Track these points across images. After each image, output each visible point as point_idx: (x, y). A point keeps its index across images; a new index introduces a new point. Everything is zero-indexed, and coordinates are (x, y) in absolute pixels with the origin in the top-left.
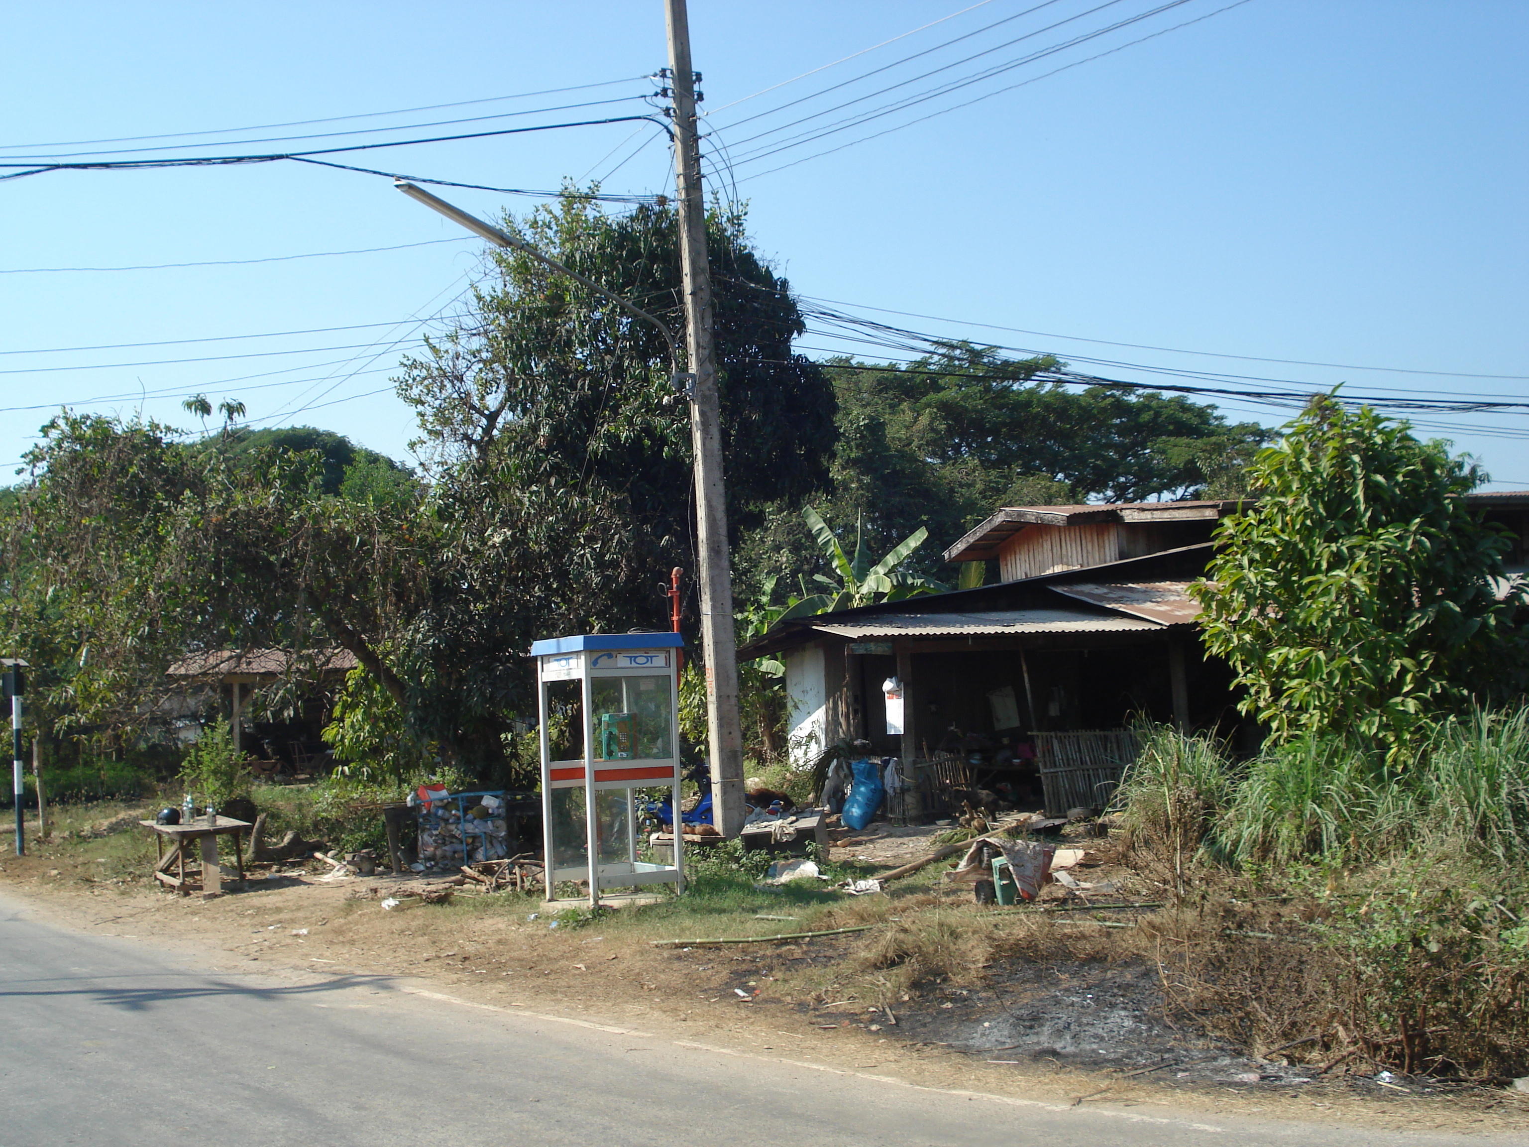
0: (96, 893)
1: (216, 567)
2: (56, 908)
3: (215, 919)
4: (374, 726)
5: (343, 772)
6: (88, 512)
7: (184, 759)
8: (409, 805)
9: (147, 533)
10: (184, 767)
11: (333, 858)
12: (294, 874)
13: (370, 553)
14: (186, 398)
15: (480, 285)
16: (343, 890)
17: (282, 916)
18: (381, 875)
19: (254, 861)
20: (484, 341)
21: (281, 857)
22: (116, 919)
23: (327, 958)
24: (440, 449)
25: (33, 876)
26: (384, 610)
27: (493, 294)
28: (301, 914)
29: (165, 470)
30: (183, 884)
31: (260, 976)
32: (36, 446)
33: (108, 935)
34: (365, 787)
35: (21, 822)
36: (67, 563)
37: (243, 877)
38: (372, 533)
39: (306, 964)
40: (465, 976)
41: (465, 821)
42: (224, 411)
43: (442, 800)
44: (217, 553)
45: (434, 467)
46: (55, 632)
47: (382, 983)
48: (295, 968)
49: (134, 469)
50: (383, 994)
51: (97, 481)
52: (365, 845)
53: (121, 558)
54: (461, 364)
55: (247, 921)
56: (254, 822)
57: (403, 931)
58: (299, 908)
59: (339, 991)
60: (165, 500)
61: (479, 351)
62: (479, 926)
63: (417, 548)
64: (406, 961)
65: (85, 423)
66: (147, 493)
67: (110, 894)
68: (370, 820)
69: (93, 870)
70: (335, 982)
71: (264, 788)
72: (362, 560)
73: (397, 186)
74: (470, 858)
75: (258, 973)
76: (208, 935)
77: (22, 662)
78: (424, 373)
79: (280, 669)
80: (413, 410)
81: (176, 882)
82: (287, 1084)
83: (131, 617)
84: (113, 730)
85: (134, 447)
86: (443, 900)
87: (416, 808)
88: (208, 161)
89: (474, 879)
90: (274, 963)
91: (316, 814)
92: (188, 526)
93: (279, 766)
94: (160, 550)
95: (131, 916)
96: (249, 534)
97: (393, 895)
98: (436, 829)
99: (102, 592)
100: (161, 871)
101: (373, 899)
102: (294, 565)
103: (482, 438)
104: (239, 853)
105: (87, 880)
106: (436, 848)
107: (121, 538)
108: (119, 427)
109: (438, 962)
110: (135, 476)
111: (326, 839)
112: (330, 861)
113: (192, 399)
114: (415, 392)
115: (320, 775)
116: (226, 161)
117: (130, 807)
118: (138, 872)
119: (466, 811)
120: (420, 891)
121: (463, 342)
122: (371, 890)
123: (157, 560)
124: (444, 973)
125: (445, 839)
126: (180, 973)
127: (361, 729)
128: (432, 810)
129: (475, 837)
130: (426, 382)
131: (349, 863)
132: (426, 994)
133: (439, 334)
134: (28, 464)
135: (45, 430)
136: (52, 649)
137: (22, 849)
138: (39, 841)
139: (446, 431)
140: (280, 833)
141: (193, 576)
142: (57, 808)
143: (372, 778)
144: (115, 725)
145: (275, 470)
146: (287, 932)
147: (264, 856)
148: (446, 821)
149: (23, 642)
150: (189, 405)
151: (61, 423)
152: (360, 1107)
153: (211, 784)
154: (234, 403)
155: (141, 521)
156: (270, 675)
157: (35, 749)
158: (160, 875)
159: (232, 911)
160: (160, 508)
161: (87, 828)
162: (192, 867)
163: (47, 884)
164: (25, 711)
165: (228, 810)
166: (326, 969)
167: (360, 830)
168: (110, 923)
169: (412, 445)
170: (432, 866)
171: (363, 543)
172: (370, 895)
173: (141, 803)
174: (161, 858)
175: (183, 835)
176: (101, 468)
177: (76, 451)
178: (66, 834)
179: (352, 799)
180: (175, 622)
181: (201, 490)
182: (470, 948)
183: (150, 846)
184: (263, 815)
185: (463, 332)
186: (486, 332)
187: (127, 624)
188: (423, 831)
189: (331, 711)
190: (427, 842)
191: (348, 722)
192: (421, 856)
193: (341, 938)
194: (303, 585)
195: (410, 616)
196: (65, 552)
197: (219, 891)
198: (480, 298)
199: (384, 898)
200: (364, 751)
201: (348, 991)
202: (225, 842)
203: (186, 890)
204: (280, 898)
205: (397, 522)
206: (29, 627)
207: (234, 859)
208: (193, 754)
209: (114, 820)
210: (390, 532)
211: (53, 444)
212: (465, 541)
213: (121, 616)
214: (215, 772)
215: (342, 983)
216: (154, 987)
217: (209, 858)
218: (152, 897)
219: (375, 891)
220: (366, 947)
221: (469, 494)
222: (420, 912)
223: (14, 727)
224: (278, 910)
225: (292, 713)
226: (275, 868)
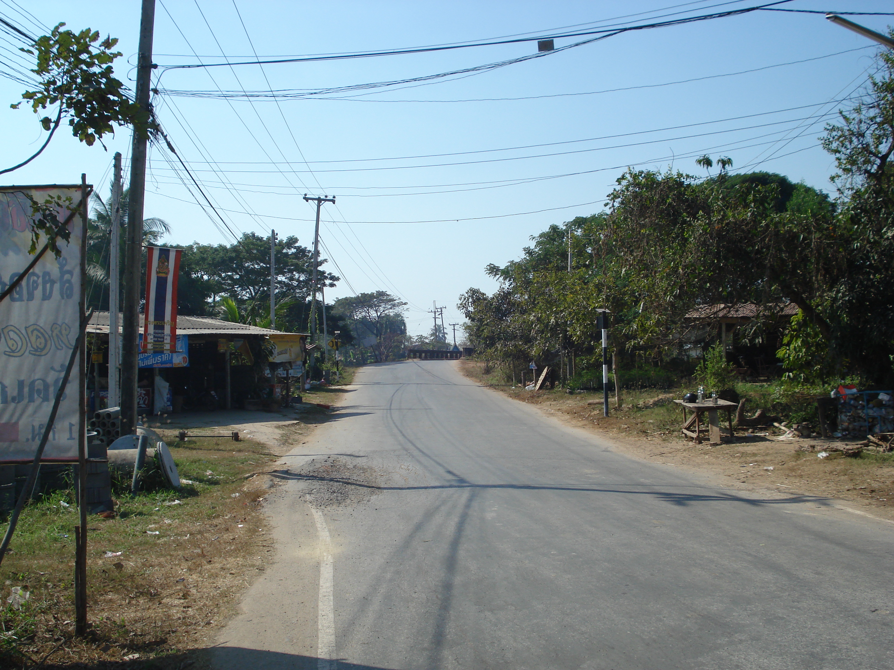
0: (649, 439)
1: (717, 255)
2: (628, 446)
3: (718, 457)
4: (808, 349)
5: (789, 376)
6: (643, 226)
7: (697, 366)
8: (832, 396)
9: (677, 237)
10: (697, 370)
11: (784, 426)
12: (762, 434)
13: (809, 244)
14: (698, 158)
15: (875, 76)
16: (792, 445)
17: (757, 458)
18: (815, 438)
19: (738, 426)
20: (877, 111)
21: (754, 424)
22: (662, 454)
23: (786, 484)
24: (850, 180)
25: (614, 428)
26: (817, 279)
27: (884, 81)
28: (768, 458)
29: (687, 200)
30: (698, 436)
31: (748, 492)
32: (615, 190)
33: (658, 463)
34: (803, 385)
35: (607, 398)
36: (632, 255)
37: (732, 435)
38: (810, 233)
39: (774, 487)
40: (873, 501)
41: (868, 408)
42: (720, 163)
43: (853, 395)
44: (718, 247)
45: (846, 191)
46: (624, 294)
47: (822, 501)
48: (768, 489)
49: (669, 200)
50: (823, 508)
51: (649, 208)
52: (804, 420)
53: (663, 251)
54: (864, 127)
55: (736, 460)
56: (739, 404)
57: (832, 472)
58: (767, 454)
59: (796, 504)
60: (688, 217)
61: (875, 117)
62: (879, 472)
63: (838, 241)
64: (835, 490)
65: (641, 176)
66: (677, 214)
67: (657, 440)
68: (807, 405)
69: (647, 426)
70: (793, 499)
71: (740, 384)
72: (804, 249)
73: (828, 18)
74: (871, 431)
75: (746, 490)
76: (715, 466)
77: (607, 311)
78: (840, 133)
79: (751, 314)
80: (833, 157)
81: (694, 435)
82: (773, 555)
83: (669, 285)
84: (658, 348)
85: (669, 187)
86: (856, 455)
87: (837, 399)
88: (711, 16)
89: (875, 443)
90: (755, 485)
91: (773, 400)
92: (701, 231)
93: (749, 372)
94: (685, 246)
95: (670, 453)
96: (736, 235)
97: (825, 450)
98: (849, 412)
99: (652, 270)
100: (686, 429)
101: (812, 452)
102: (763, 253)
103: (877, 172)
104: (730, 422)
105: (644, 432)
106: (849, 424)
107: (663, 240)
108: (660, 177)
109: (855, 492)
110: (670, 204)
111: (780, 415)
112: (783, 428)
113: (701, 158)
114: (834, 145)
115: (774, 377)
116: (721, 15)
117: (665, 392)
118: (672, 429)
119: (868, 402)
120: (842, 449)
121: (864, 112)
122: (811, 446)
123: (683, 252)
124: (859, 499)
125: (854, 419)
126: (701, 487)
127: (800, 351)
128: (847, 401)
129: (874, 418)
130: (841, 139)
131: (795, 430)
132: (850, 510)
133: (848, 109)
134: (611, 200)
135: (619, 181)
136: (622, 303)
137: (607, 413)
138: (615, 409)
139: (854, 168)
140: (753, 410)
141: (704, 261)
142: (625, 391)
143: (806, 380)
144: (659, 346)
145: (751, 197)
146: (761, 468)
147: (745, 424)
148: (856, 407)
149: (607, 299)
150: (699, 162)
151: (628, 176)
152: (818, 573)
153: (712, 381)
154: (726, 159)
155: (674, 230)
156: (746, 319)
157: (614, 359)
158: (685, 431)
159: (727, 454)
160: (685, 222)
161: (641, 403)
162: (703, 427)
163: (622, 432)
164: (608, 337)
165: (723, 395)
166: (787, 491)
167: (801, 411)
168: (659, 456)
169: (832, 179)
170: (846, 435)
171: (804, 239)
172: (810, 449)
173: (671, 390)
174: (685, 422)
175: (699, 408)
176: (651, 200)
177: (636, 192)
178: (630, 406)
179: (795, 392)
180: (694, 288)
181: (708, 210)
182: (875, 485)
183: (678, 415)
184: (744, 400)
185: (864, 106)
186: (878, 105)
187: (667, 288)
188: (841, 413)
189: (782, 340)
190: (844, 419)
191: (792, 346)
192: (840, 428)
193: (794, 474)
194: (769, 265)
195: (833, 283)
196: (631, 249)
197: (719, 442)
198: (875, 84)
199: (819, 452)
200: (801, 364)
201: (801, 505)
202: (721, 414)
203: (699, 440)
204: (755, 448)
205: (826, 226)
206: (610, 291)
207: (727, 424)
208: (702, 363)
209: (656, 399)
210: (822, 232)
211: (624, 189)
212: (869, 235)
213: (664, 284)
214: (714, 374)
215: (797, 500)
216: (688, 493)
217: (713, 422)
218: (681, 443)
219: (813, 447)
220: (809, 480)
221: (871, 207)
222: (842, 461)
223: (603, 346)
224: (754, 455)
225: (761, 341)
226: (750, 430)
